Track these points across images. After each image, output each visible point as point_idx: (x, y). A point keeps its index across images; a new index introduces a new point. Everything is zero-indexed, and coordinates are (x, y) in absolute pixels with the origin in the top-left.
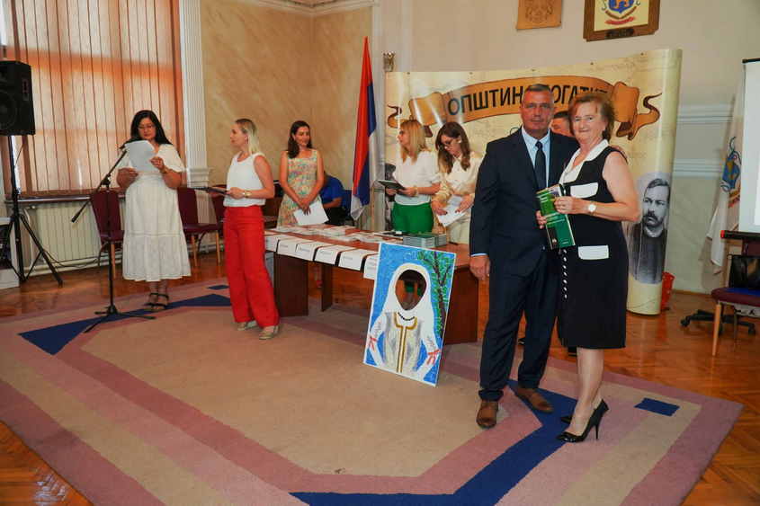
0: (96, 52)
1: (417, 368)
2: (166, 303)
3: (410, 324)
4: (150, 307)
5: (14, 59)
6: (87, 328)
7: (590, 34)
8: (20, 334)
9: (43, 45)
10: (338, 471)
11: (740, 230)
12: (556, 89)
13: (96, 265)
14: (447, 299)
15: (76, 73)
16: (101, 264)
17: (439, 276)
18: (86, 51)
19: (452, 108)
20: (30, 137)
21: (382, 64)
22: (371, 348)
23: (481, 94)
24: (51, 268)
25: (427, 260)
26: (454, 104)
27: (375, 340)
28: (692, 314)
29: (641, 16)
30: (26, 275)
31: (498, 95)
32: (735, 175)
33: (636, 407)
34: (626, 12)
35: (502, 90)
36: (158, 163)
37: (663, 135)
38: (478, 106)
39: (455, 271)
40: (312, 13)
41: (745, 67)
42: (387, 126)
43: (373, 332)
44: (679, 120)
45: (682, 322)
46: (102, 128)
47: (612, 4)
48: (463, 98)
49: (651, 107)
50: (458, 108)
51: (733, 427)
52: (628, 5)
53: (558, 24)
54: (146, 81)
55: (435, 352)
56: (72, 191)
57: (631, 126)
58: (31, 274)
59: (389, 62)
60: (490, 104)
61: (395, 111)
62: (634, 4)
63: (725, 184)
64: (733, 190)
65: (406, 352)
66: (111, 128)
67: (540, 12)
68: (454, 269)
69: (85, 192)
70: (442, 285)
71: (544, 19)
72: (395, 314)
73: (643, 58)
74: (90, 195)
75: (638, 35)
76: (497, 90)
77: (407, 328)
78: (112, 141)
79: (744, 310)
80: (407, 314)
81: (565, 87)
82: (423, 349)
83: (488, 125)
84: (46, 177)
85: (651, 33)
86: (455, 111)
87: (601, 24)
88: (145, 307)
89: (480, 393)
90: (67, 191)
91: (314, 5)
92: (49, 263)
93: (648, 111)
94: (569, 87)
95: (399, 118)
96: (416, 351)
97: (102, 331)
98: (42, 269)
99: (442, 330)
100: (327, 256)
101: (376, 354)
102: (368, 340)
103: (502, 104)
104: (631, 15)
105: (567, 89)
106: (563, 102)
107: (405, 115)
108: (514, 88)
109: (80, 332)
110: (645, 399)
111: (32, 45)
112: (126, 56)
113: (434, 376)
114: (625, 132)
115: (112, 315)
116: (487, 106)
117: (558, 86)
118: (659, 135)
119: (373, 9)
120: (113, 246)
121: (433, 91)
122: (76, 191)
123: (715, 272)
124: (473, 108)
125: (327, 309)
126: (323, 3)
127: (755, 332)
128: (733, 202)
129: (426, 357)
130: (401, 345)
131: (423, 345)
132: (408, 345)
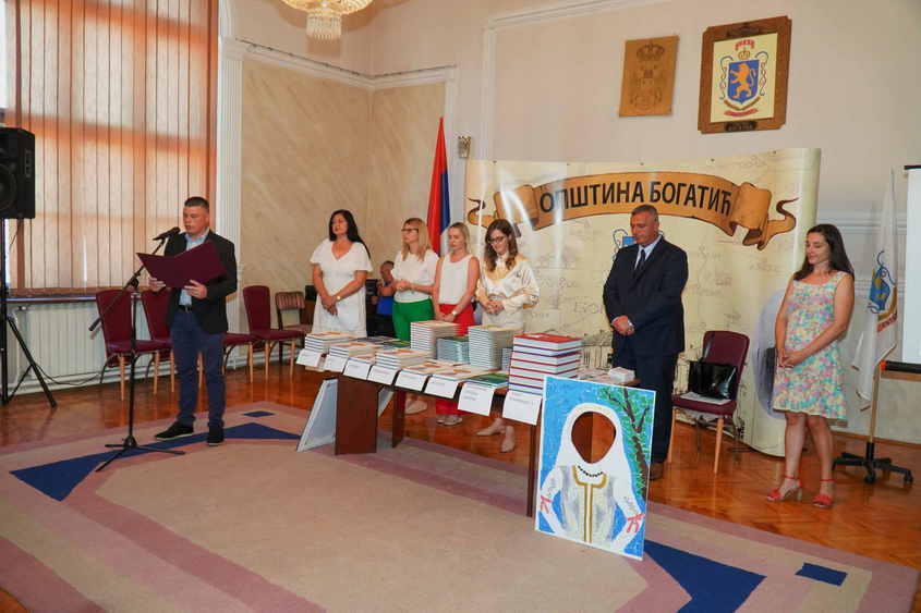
0: (115, 121)
1: (614, 538)
3: (598, 481)
5: (13, 126)
6: (98, 467)
7: (706, 126)
8: (12, 473)
9: (50, 110)
12: (669, 187)
13: (97, 382)
16: (104, 381)
18: (103, 120)
19: (545, 205)
20: (27, 221)
21: (456, 150)
22: (545, 511)
23: (579, 189)
24: (43, 384)
25: (615, 400)
26: (548, 200)
27: (549, 500)
29: (765, 108)
30: (10, 393)
31: (599, 190)
32: (884, 294)
33: (798, 573)
35: (604, 185)
37: (799, 245)
38: (576, 202)
40: (372, 86)
41: (906, 176)
43: (545, 492)
46: (116, 213)
47: (731, 93)
48: (557, 193)
49: (785, 213)
50: (553, 205)
52: (750, 92)
53: (668, 112)
54: (173, 158)
55: (637, 517)
56: (75, 289)
57: (761, 233)
58: (17, 393)
59: (465, 145)
60: (591, 201)
61: (477, 204)
62: (757, 95)
63: (875, 305)
64: (882, 312)
65: (594, 516)
66: (128, 213)
67: (647, 98)
69: (89, 291)
70: (638, 431)
71: (652, 105)
72: (575, 468)
73: (775, 156)
74: (97, 295)
75: (764, 129)
77: (593, 486)
78: (128, 228)
80: (592, 468)
81: (680, 185)
83: (587, 225)
84: (43, 270)
85: (778, 128)
86: (547, 206)
87: (718, 114)
90: (68, 289)
91: (377, 77)
92: (40, 378)
93: (782, 217)
94: (684, 185)
95: (480, 213)
96: (609, 516)
97: (118, 471)
98: (31, 386)
100: (411, 381)
102: (538, 500)
103: (605, 201)
104: (755, 106)
105: (682, 188)
106: (677, 203)
107: (490, 210)
108: (619, 184)
109: (90, 470)
110: (806, 564)
111: (37, 109)
112: (151, 127)
114: (754, 240)
115: (130, 449)
116: (586, 204)
117: (671, 184)
118: (796, 245)
119: (449, 84)
120: (122, 360)
121: (523, 184)
122: (79, 289)
123: (863, 407)
124: (570, 204)
125: (398, 446)
126: (386, 75)
127: (911, 480)
128: (883, 326)
129: (624, 523)
130: (586, 508)
131: (618, 508)
132: (597, 508)
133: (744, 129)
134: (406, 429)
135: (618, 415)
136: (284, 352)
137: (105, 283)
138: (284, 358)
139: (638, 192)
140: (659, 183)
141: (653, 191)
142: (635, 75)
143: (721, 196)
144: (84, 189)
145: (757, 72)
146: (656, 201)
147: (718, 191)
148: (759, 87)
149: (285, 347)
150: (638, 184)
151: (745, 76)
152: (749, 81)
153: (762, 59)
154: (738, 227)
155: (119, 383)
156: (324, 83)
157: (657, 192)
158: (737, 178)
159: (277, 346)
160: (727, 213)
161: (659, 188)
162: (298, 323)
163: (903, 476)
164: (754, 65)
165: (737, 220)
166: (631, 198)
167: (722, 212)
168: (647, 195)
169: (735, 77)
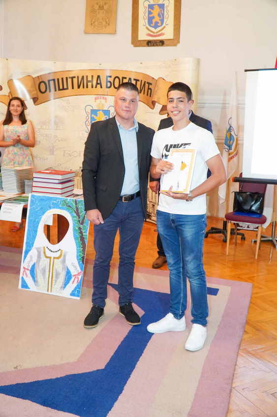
1: (64, 288)
3: (58, 254)
7: (136, 42)
10: (16, 367)
12: (117, 79)
14: (87, 234)
17: (79, 218)
22: (25, 276)
23: (62, 79)
25: (69, 206)
26: (43, 85)
27: (28, 269)
31: (75, 80)
32: (232, 141)
34: (159, 29)
35: (78, 77)
38: (61, 88)
43: (26, 263)
44: (198, 104)
48: (49, 81)
50: (46, 89)
52: (160, 22)
53: (114, 32)
55: (79, 274)
60: (70, 87)
62: (164, 25)
63: (226, 147)
64: (231, 151)
70: (82, 224)
71: (104, 28)
72: (44, 248)
73: (176, 62)
75: (168, 45)
76: (75, 77)
77: (54, 258)
80: (55, 247)
81: (123, 78)
82: (68, 273)
83: (68, 103)
85: (175, 45)
86: (43, 89)
87: (143, 35)
94: (125, 78)
96: (63, 275)
99: (83, 257)
101: (29, 280)
102: (22, 270)
103: (79, 87)
104: (163, 31)
105: (125, 80)
107: (6, 92)
108: (87, 76)
113: (78, 292)
114: (165, 112)
116: (67, 89)
117: (118, 78)
121: (27, 75)
124: (57, 89)
127: (244, 239)
128: (231, 158)
129: (71, 278)
130: (49, 271)
131: (68, 269)
132: (56, 271)
133: (157, 45)
135: (71, 215)
139: (99, 82)
140: (111, 77)
141: (107, 81)
142: (93, 6)
143: (147, 85)
145: (164, 10)
146: (110, 87)
147: (145, 82)
148: (165, 20)
150: (99, 77)
151: (157, 13)
152: (159, 15)
153: (166, 3)
154: (157, 104)
157: (110, 82)
160: (150, 96)
161: (111, 80)
163: (241, 236)
164: (162, 6)
165: (155, 100)
166: (94, 86)
167: (147, 95)
168: (104, 84)
169: (152, 13)
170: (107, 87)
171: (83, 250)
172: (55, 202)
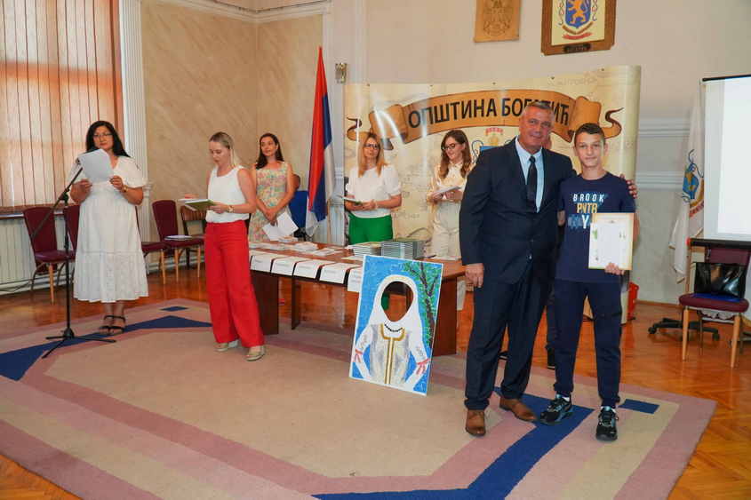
0: (33, 58)
2: (123, 325)
3: (398, 335)
4: (106, 330)
6: (43, 355)
7: (548, 48)
10: (353, 474)
11: (705, 238)
12: (518, 103)
13: (29, 289)
14: (435, 308)
15: (11, 80)
16: (35, 288)
17: (426, 287)
18: (22, 57)
19: (413, 121)
21: (334, 76)
22: (358, 361)
23: (441, 107)
25: (414, 271)
27: (361, 353)
28: (657, 322)
29: (597, 32)
31: (459, 108)
32: (694, 186)
34: (583, 27)
35: (463, 103)
36: (116, 181)
37: (625, 148)
38: (439, 118)
39: (443, 282)
40: (258, 19)
41: (705, 86)
42: (347, 139)
43: (359, 345)
44: (640, 133)
45: (649, 330)
46: (37, 139)
47: (569, 20)
48: (423, 110)
49: (613, 121)
50: (419, 121)
51: (711, 421)
52: (584, 17)
53: (516, 37)
54: (84, 88)
55: (425, 362)
56: (5, 208)
59: (342, 71)
60: (451, 116)
61: (354, 123)
62: (590, 21)
64: (693, 201)
65: (394, 363)
66: (47, 139)
67: (498, 25)
68: (441, 279)
69: (18, 209)
70: (429, 295)
71: (501, 32)
72: (382, 326)
73: (603, 73)
74: (24, 212)
75: (595, 50)
76: (458, 103)
77: (394, 339)
78: (48, 153)
79: (711, 313)
80: (395, 325)
81: (526, 100)
82: (412, 359)
85: (608, 48)
86: (415, 124)
87: (558, 38)
88: (101, 331)
89: (466, 403)
91: (259, 11)
93: (610, 124)
95: (357, 130)
96: (405, 362)
97: (61, 356)
99: (431, 340)
100: (307, 270)
101: (362, 367)
102: (354, 353)
103: (464, 116)
104: (588, 31)
107: (366, 127)
108: (475, 101)
109: (38, 357)
110: (627, 400)
112: (63, 63)
113: (424, 386)
115: (69, 339)
116: (448, 119)
117: (520, 100)
118: (622, 147)
119: (324, 17)
120: (50, 268)
121: (393, 104)
122: (8, 208)
123: (679, 280)
124: (434, 121)
125: (297, 327)
126: (269, 10)
128: (694, 212)
129: (415, 367)
130: (388, 356)
131: (411, 355)
132: (396, 356)
133: (579, 51)
134: (303, 315)
135: (416, 283)
136: (191, 258)
137: (31, 202)
138: (191, 263)
139: (492, 108)
140: (508, 100)
141: (504, 106)
142: (486, 5)
143: (561, 108)
144: (9, 120)
146: (509, 113)
147: (558, 105)
148: (592, 13)
149: (191, 253)
150: (492, 101)
151: (580, 3)
152: (583, 8)
155: (49, 288)
156: (215, 18)
157: (508, 108)
158: (573, 93)
159: (185, 253)
160: (566, 124)
161: (509, 104)
162: (201, 232)
163: (712, 333)
166: (486, 113)
167: (562, 122)
168: (499, 111)
169: (572, 6)
170: (504, 114)
171: (431, 330)
172: (395, 265)
